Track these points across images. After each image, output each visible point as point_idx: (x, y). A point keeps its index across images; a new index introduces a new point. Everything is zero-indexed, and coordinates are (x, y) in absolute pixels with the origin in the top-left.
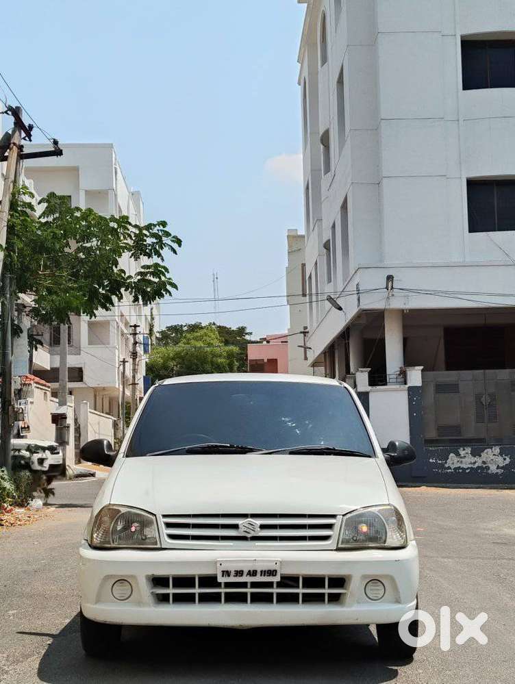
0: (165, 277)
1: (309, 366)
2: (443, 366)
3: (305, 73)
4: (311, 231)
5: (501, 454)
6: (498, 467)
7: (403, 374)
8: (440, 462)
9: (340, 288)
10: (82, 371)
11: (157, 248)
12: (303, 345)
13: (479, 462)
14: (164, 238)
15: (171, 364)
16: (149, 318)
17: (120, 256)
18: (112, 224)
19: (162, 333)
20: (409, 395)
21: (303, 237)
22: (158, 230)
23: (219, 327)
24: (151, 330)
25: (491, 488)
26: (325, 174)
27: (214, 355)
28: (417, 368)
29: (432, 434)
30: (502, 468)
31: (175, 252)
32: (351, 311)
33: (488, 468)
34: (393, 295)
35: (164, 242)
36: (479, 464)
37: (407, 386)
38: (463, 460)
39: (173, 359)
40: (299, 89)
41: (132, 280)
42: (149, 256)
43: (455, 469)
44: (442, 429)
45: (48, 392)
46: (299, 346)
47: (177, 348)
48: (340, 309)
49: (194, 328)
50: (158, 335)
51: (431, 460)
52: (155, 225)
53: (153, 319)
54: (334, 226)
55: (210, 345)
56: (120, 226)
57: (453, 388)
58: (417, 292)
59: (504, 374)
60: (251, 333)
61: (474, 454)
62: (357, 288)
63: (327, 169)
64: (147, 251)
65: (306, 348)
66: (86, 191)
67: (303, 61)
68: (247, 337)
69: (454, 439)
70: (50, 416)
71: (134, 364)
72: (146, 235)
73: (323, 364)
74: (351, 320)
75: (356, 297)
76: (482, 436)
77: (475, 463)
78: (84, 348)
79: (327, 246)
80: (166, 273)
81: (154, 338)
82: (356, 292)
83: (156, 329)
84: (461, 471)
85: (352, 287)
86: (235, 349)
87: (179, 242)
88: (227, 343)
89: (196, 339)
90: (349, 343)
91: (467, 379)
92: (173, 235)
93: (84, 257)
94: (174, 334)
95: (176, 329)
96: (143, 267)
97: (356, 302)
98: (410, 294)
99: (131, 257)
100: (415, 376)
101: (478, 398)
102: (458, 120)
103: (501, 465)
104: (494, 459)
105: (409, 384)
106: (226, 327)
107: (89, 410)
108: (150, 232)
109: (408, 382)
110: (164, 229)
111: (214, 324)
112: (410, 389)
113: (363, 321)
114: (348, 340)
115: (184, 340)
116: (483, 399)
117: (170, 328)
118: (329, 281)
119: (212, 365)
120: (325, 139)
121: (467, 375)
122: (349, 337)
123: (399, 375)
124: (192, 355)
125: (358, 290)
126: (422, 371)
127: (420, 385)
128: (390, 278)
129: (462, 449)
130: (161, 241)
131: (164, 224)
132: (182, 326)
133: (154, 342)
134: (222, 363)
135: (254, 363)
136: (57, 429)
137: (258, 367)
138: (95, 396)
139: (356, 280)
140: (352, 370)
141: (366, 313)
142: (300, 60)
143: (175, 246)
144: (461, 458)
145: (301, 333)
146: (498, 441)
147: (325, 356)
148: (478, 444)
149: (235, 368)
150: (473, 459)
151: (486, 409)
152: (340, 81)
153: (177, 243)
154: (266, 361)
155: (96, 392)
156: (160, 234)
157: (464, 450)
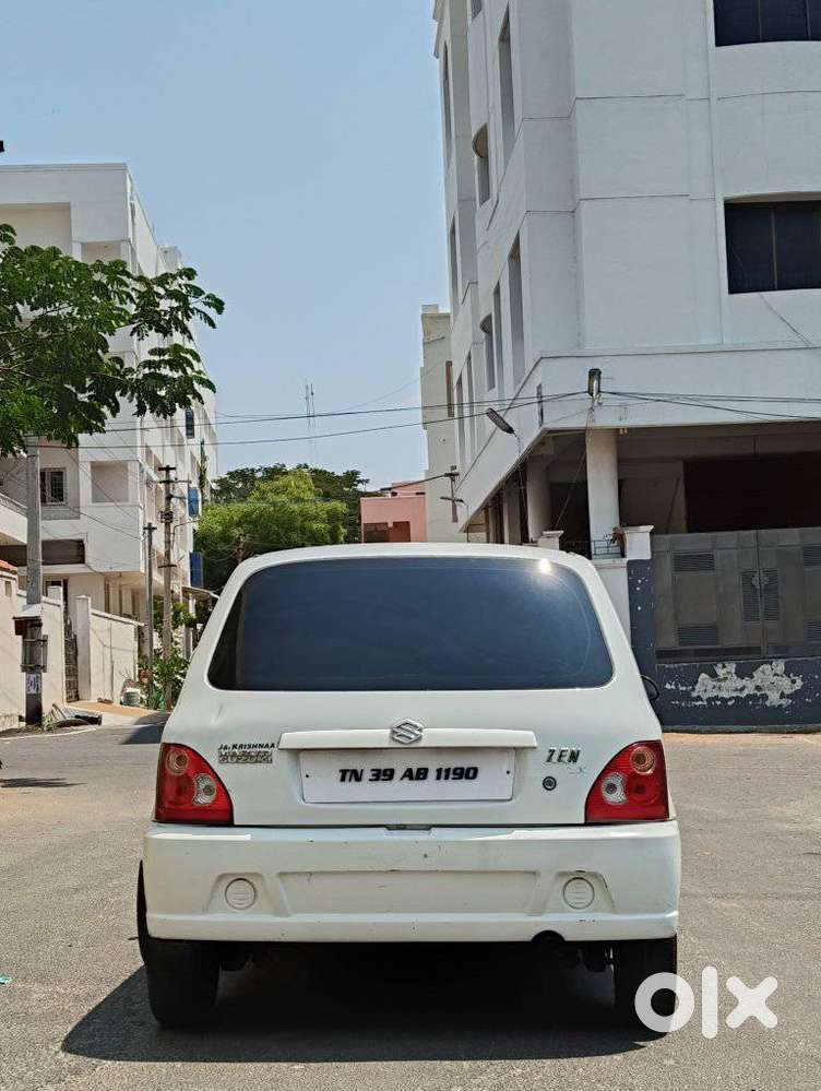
0: (193, 369)
1: (460, 531)
2: (684, 525)
3: (446, 35)
4: (460, 301)
5: (787, 673)
6: (782, 696)
7: (619, 538)
8: (684, 688)
9: (510, 394)
10: (83, 546)
11: (180, 317)
12: (450, 496)
13: (749, 687)
14: (191, 300)
15: (236, 532)
16: (198, 458)
17: (112, 333)
18: (97, 277)
19: (221, 482)
20: (629, 575)
21: (447, 317)
22: (180, 286)
23: (316, 471)
24: (202, 478)
25: (771, 733)
26: (481, 204)
27: (306, 517)
28: (642, 528)
29: (670, 641)
30: (788, 697)
31: (212, 324)
32: (529, 434)
33: (765, 697)
34: (600, 404)
35: (191, 306)
36: (750, 690)
37: (625, 560)
38: (723, 684)
39: (239, 524)
40: (438, 63)
41: (134, 376)
42: (166, 332)
43: (709, 700)
44: (684, 633)
45: (13, 582)
46: (442, 498)
47: (245, 507)
48: (510, 430)
49: (274, 473)
50: (214, 486)
51: (668, 686)
52: (174, 277)
53: (204, 458)
54: (497, 291)
55: (298, 500)
56: (111, 280)
57: (704, 562)
58: (643, 397)
59: (791, 538)
60: (367, 481)
61: (740, 674)
62: (538, 393)
63: (485, 195)
64: (162, 323)
65: (455, 501)
66: (83, 244)
67: (442, 16)
68: (361, 487)
69: (705, 650)
70: (13, 621)
71: (168, 533)
72: (158, 295)
73: (484, 527)
74: (528, 449)
75: (536, 407)
76: (753, 642)
77: (742, 689)
78: (86, 507)
79: (486, 326)
80: (194, 362)
81: (207, 491)
82: (536, 400)
83: (210, 476)
84: (719, 703)
85: (531, 391)
86: (340, 506)
87: (219, 306)
88: (327, 496)
89: (276, 491)
90: (525, 490)
91: (729, 546)
92: (207, 293)
93: (45, 335)
94: (240, 482)
95: (244, 475)
96: (152, 352)
97: (538, 417)
98: (631, 402)
99: (132, 335)
100: (640, 543)
101: (747, 577)
102: (709, 99)
103: (787, 692)
104: (775, 682)
105: (630, 556)
106: (325, 472)
107: (91, 611)
108: (166, 290)
109: (628, 553)
110: (191, 282)
111: (306, 466)
112: (631, 564)
113: (549, 451)
114: (525, 485)
115: (257, 494)
116: (755, 581)
117: (232, 475)
118: (492, 386)
119: (303, 534)
120: (481, 144)
121: (728, 538)
122: (525, 479)
123: (613, 541)
124: (270, 517)
125: (539, 395)
126: (652, 533)
127: (649, 557)
128: (595, 374)
129: (720, 665)
130: (186, 303)
131: (190, 273)
132: (253, 470)
133: (208, 497)
134: (319, 530)
135: (373, 529)
136: (25, 644)
137: (378, 534)
138: (107, 588)
139: (537, 379)
140: (531, 535)
141: (554, 438)
142: (438, 16)
143: (212, 312)
144: (719, 680)
145: (447, 475)
146: (781, 652)
147: (487, 512)
148: (745, 656)
149: (342, 538)
150: (740, 683)
151: (761, 596)
152: (505, 38)
153: (215, 306)
154: (390, 525)
155: (107, 579)
156: (184, 291)
157: (724, 667)
